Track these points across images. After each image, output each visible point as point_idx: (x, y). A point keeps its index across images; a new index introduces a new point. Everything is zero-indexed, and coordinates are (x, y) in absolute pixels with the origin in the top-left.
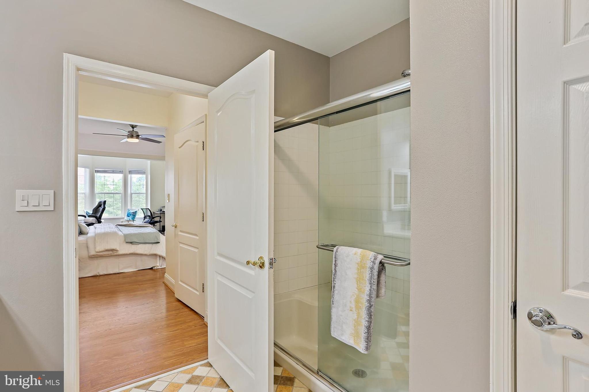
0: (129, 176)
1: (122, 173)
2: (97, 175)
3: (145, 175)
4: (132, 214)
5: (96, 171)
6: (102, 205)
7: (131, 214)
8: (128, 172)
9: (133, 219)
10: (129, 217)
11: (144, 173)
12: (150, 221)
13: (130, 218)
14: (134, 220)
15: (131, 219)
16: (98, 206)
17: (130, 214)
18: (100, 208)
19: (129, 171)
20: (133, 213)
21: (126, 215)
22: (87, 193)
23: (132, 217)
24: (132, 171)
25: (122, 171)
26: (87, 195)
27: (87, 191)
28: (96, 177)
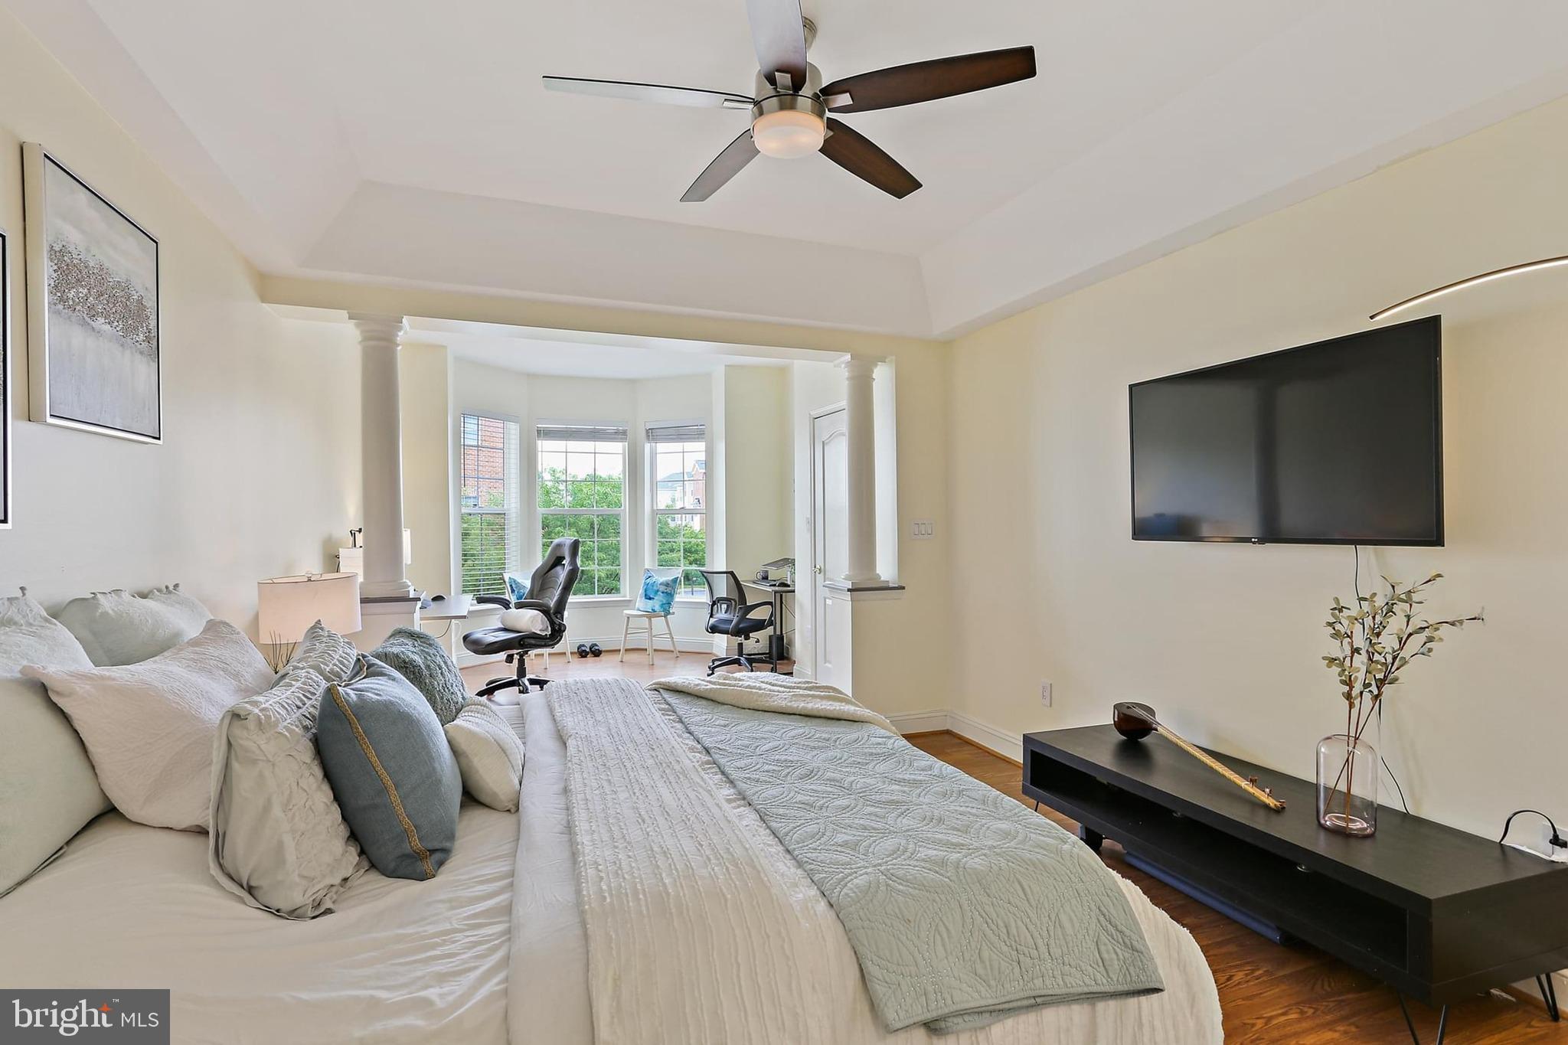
0: (647, 446)
1: (622, 440)
2: (544, 445)
3: (704, 443)
4: (662, 588)
5: (539, 432)
6: (564, 558)
7: (658, 591)
8: (644, 432)
9: (666, 606)
10: (650, 599)
11: (698, 435)
12: (738, 623)
13: (656, 604)
14: (669, 613)
15: (657, 608)
16: (551, 563)
17: (655, 588)
18: (559, 568)
19: (647, 431)
20: (667, 585)
21: (641, 591)
22: (514, 510)
23: (661, 599)
24: (659, 432)
25: (624, 433)
26: (514, 520)
27: (513, 505)
28: (540, 454)
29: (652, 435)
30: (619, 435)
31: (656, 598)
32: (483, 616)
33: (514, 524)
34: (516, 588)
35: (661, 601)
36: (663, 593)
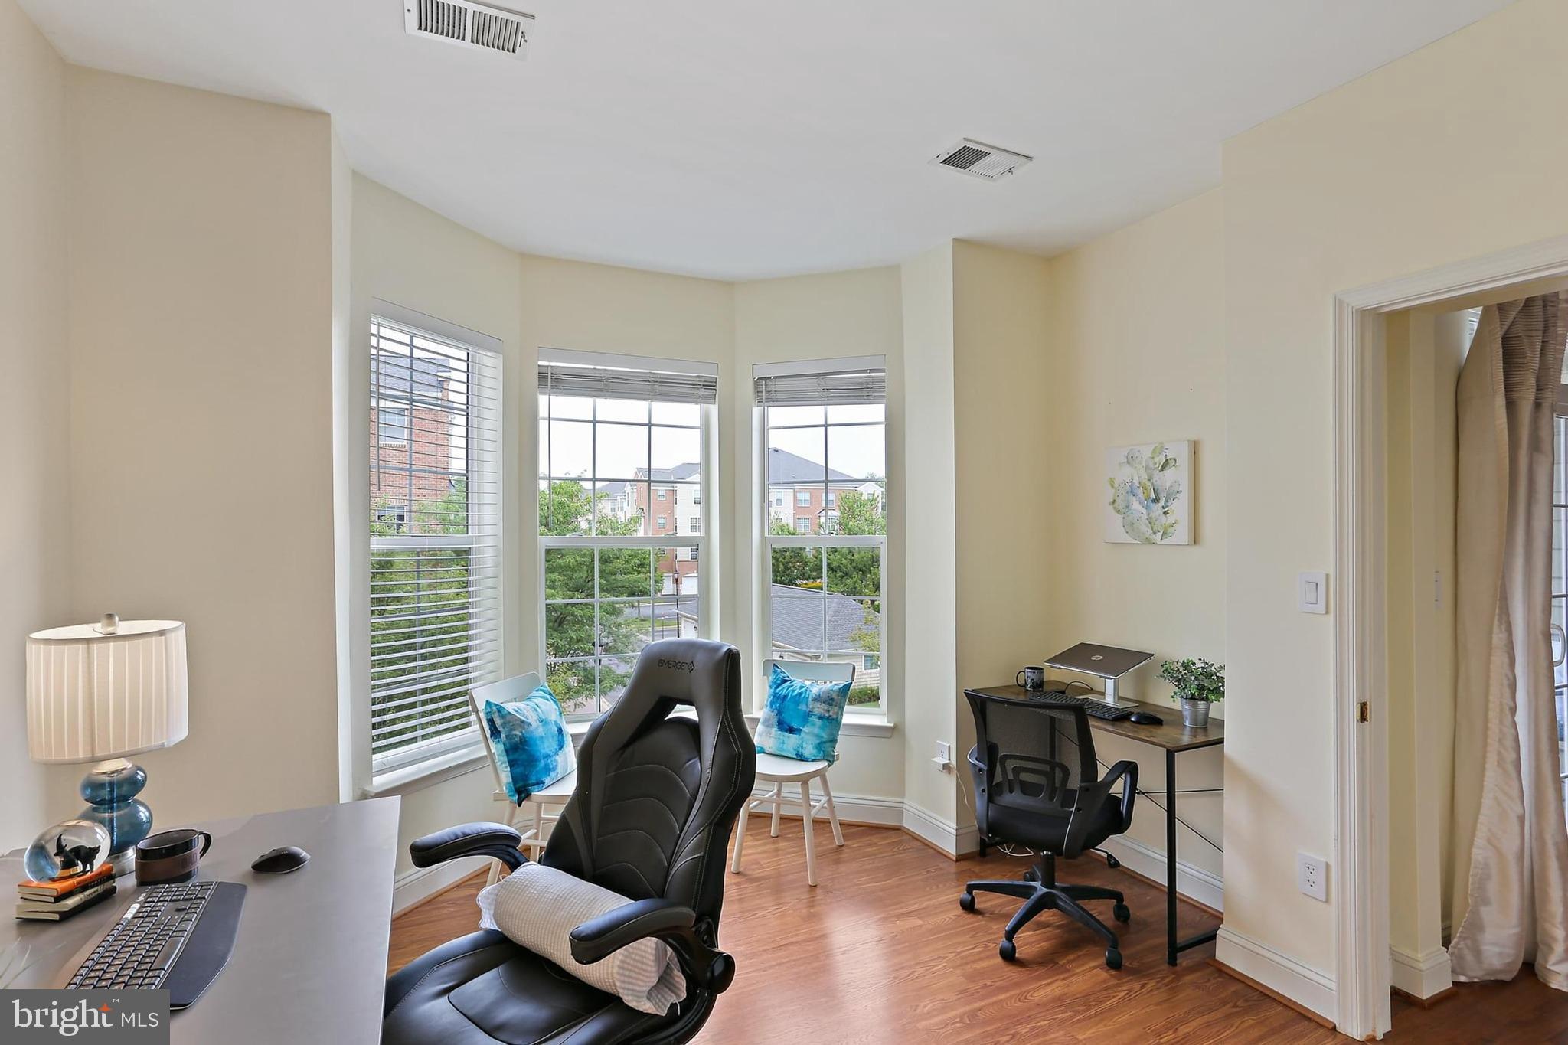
0: (756, 414)
1: (704, 399)
2: (553, 406)
4: (819, 708)
5: (543, 376)
7: (809, 714)
8: (750, 385)
10: (791, 730)
15: (809, 751)
17: (803, 708)
19: (760, 382)
21: (766, 712)
22: (489, 541)
23: (816, 731)
24: (782, 385)
25: (712, 385)
26: (490, 562)
27: (488, 530)
28: (543, 425)
29: (767, 390)
30: (701, 389)
31: (805, 729)
32: (427, 787)
33: (490, 572)
34: (504, 725)
35: (817, 736)
36: (821, 718)
